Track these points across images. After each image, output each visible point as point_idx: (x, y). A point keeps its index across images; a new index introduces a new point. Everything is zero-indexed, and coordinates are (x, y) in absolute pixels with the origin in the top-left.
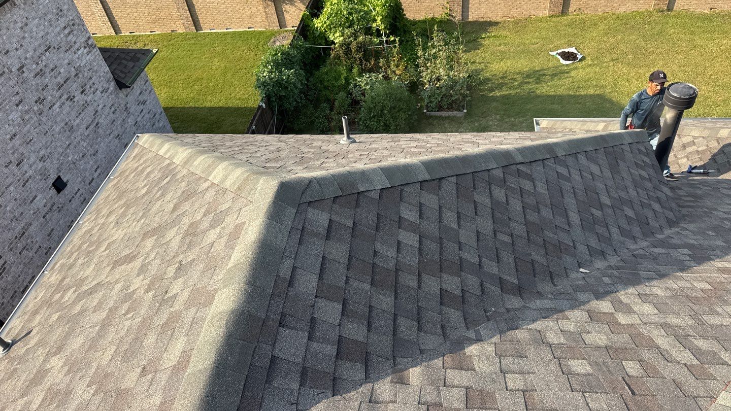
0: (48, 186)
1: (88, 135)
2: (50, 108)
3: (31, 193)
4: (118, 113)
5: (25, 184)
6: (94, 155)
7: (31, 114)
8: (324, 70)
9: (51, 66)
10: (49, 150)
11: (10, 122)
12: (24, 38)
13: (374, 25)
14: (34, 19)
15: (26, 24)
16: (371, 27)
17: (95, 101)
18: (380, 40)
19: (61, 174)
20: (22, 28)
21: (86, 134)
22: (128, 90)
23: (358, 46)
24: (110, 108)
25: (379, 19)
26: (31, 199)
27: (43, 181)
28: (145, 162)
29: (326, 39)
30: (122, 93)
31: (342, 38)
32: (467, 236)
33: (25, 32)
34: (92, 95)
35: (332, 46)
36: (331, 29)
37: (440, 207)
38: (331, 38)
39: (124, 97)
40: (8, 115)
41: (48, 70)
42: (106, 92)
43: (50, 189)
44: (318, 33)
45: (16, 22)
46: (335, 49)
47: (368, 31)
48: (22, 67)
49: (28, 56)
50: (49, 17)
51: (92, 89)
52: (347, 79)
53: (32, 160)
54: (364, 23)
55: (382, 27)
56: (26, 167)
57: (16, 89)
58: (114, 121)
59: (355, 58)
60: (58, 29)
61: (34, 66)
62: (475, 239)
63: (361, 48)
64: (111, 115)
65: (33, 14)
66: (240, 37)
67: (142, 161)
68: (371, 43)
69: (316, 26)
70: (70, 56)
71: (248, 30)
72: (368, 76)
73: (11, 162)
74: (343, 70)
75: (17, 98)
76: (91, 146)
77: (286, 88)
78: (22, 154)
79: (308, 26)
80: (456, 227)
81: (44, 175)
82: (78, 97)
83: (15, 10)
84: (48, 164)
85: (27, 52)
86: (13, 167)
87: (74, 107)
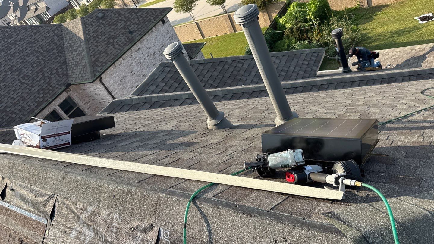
12: (155, 43)
13: (308, 17)
14: (159, 36)
15: (156, 38)
18: (309, 24)
20: (155, 39)
23: (297, 29)
25: (311, 14)
29: (284, 27)
33: (156, 41)
36: (287, 22)
37: (203, 69)
40: (150, 69)
44: (281, 25)
45: (153, 37)
46: (286, 32)
47: (306, 21)
48: (155, 53)
49: (157, 49)
50: (164, 34)
52: (289, 46)
54: (303, 17)
55: (312, 17)
57: (153, 60)
59: (296, 35)
60: (167, 38)
61: (159, 52)
62: (210, 76)
65: (159, 34)
68: (304, 26)
69: (280, 22)
72: (299, 42)
74: (287, 41)
79: (277, 23)
80: (205, 73)
83: (153, 33)
85: (156, 47)
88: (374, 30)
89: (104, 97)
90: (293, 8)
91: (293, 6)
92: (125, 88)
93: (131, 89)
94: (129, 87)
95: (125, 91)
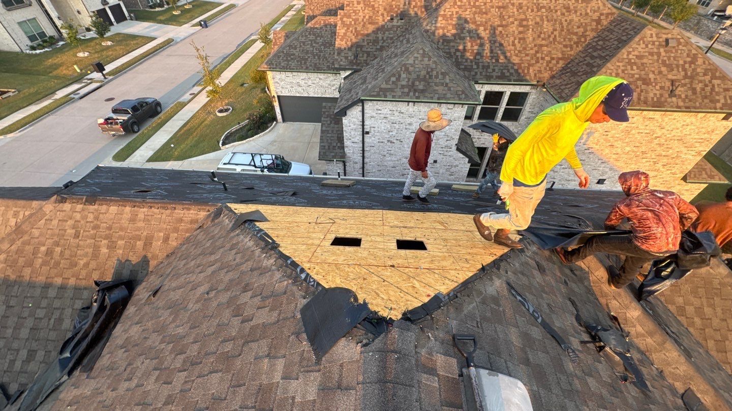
7: (633, 154)
9: (669, 146)
12: (678, 129)
14: (694, 126)
15: (687, 125)
20: (683, 125)
22: (685, 183)
27: (599, 175)
30: (679, 182)
33: (682, 127)
34: (665, 170)
39: (677, 183)
41: (666, 146)
42: (673, 175)
48: (658, 137)
49: (668, 136)
51: (670, 168)
53: (608, 166)
61: (663, 141)
65: (698, 124)
70: (684, 150)
73: (602, 160)
75: (639, 145)
78: (609, 161)
81: (603, 174)
82: (659, 166)
83: (693, 118)
84: (609, 172)
85: (670, 134)
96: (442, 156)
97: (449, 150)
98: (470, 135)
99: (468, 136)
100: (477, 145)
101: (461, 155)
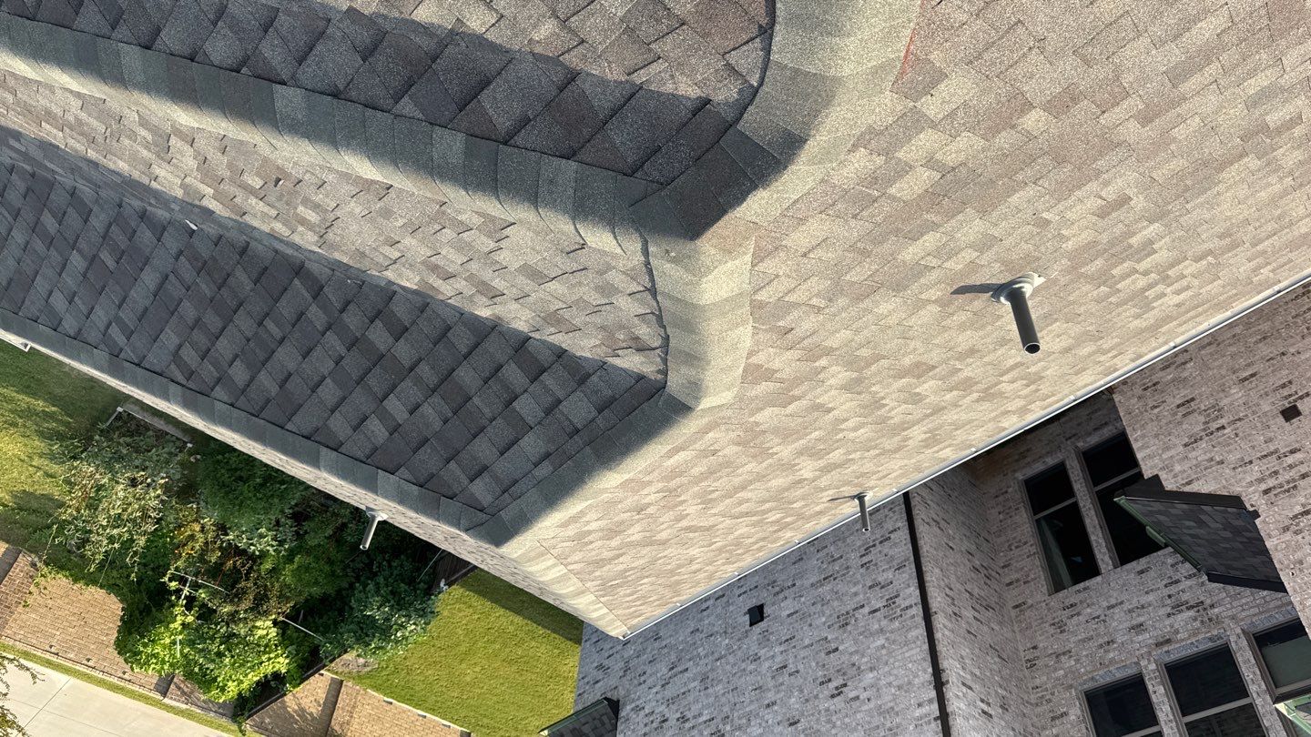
0: (769, 621)
1: (690, 660)
2: (713, 719)
3: (791, 624)
4: (640, 671)
5: (791, 639)
6: (698, 630)
8: (315, 590)
10: (744, 665)
11: (764, 724)
13: (190, 619)
16: (198, 618)
17: (657, 701)
18: (197, 591)
19: (748, 627)
21: (691, 662)
22: (609, 695)
23: (240, 599)
24: (645, 681)
25: (177, 625)
26: (794, 616)
27: (770, 631)
28: (629, 608)
29: (283, 634)
30: (619, 694)
31: (258, 624)
32: (321, 363)
34: (656, 712)
35: (281, 618)
36: (266, 646)
37: (333, 411)
38: (273, 632)
39: (620, 688)
42: (637, 706)
43: (769, 616)
44: (289, 649)
46: (279, 613)
47: (206, 614)
51: (651, 719)
52: (290, 558)
53: (767, 664)
54: (206, 630)
55: (177, 610)
56: (779, 659)
58: (650, 662)
59: (255, 584)
62: (314, 354)
63: (236, 595)
64: (649, 672)
66: (412, 696)
67: (634, 609)
68: (214, 594)
69: (287, 661)
71: (394, 701)
72: (253, 548)
73: (790, 675)
74: (287, 576)
76: (695, 643)
77: (392, 593)
78: (773, 677)
79: (299, 667)
80: (328, 380)
86: (791, 668)
87: (685, 706)
88: (23, 457)
89: (977, 719)
90: (230, 683)
91: (223, 689)
92: (882, 711)
93: (861, 697)
94: (865, 708)
95: (886, 698)
96: (1281, 445)
97: (1271, 483)
98: (1212, 578)
99: (1221, 571)
100: (1165, 557)
101: (1204, 486)
